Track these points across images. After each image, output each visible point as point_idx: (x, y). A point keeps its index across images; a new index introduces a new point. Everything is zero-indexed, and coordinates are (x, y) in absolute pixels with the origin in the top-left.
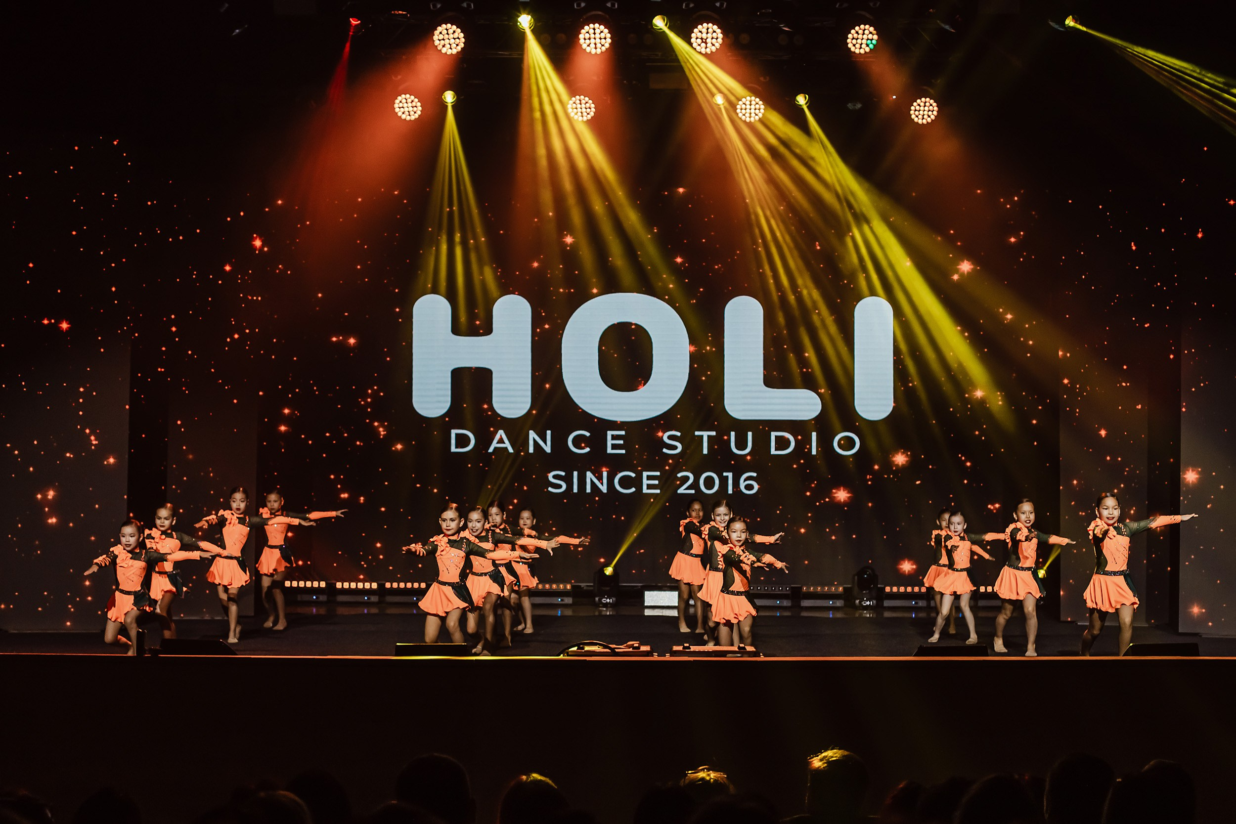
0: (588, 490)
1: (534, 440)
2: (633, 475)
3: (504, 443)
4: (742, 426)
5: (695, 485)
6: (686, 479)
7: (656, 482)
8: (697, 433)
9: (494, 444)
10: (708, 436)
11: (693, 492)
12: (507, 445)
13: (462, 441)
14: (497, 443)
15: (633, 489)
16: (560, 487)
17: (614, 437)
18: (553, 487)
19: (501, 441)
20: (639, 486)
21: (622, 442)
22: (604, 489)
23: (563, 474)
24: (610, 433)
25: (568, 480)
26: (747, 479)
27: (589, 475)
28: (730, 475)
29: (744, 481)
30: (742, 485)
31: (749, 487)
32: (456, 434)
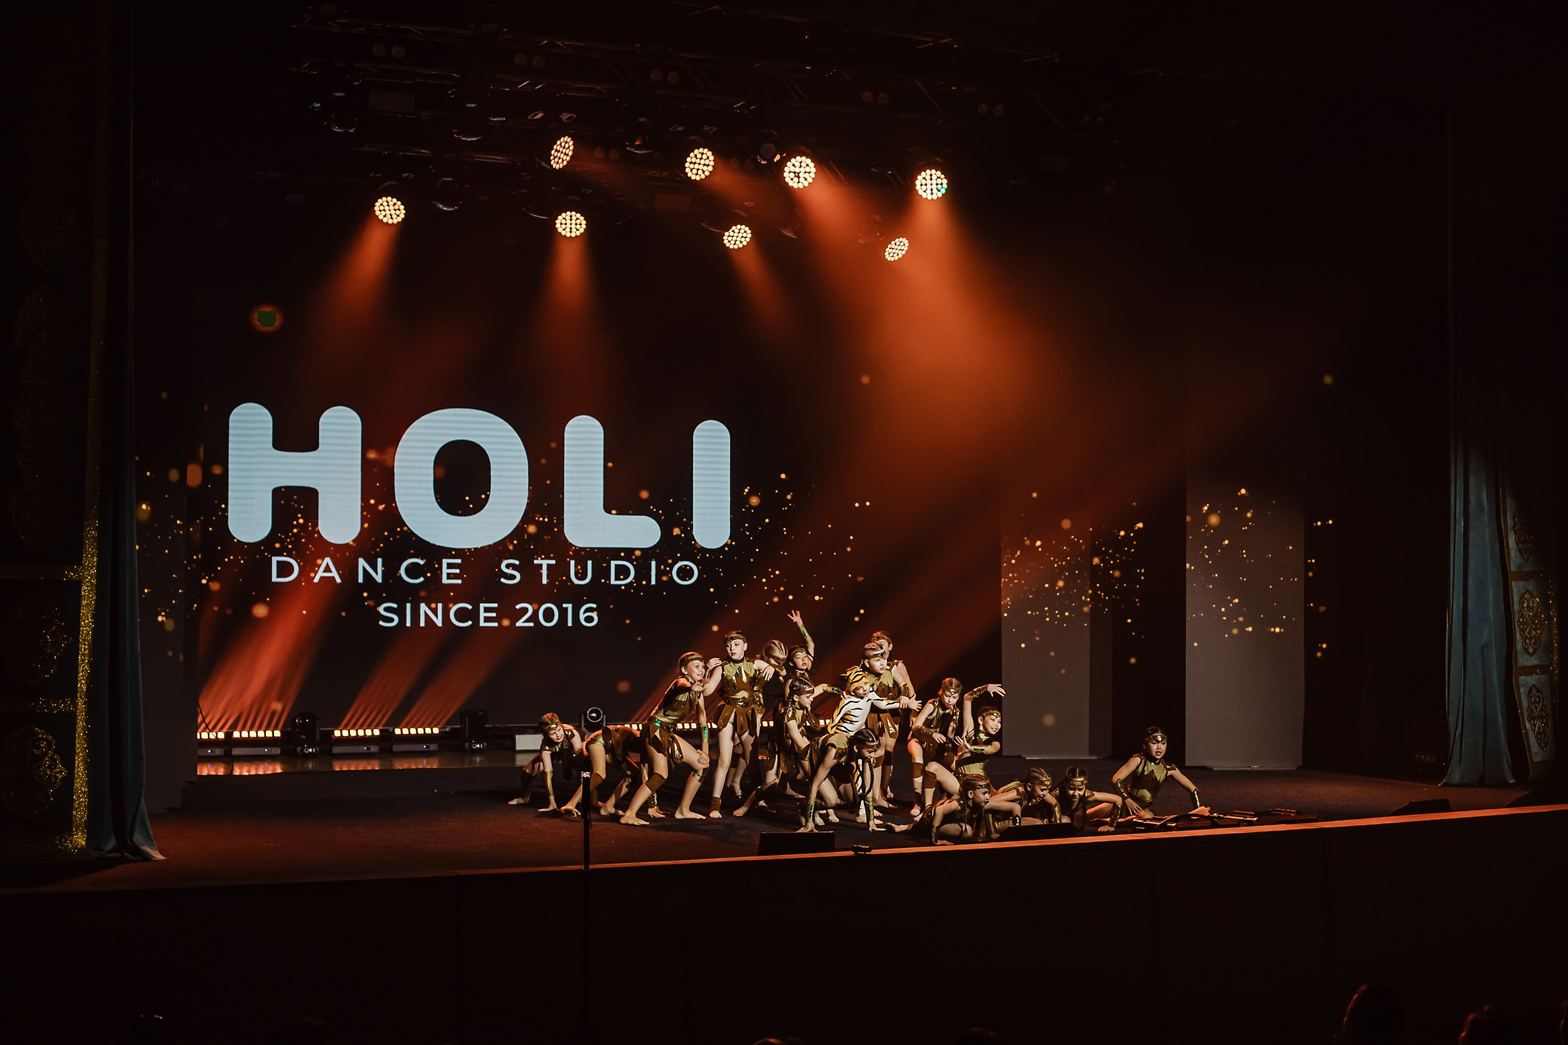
0: (422, 624)
1: (364, 568)
2: (470, 607)
3: (331, 572)
4: (583, 555)
5: (534, 618)
6: (526, 610)
7: (494, 615)
8: (536, 562)
9: (321, 573)
10: (548, 565)
11: (532, 624)
12: (334, 574)
13: (285, 569)
14: (324, 572)
15: (470, 623)
16: (392, 620)
17: (450, 566)
18: (384, 621)
19: (327, 569)
20: (476, 620)
21: (458, 571)
22: (439, 623)
23: (395, 606)
24: (445, 562)
25: (401, 612)
26: (586, 611)
27: (423, 607)
28: (569, 606)
29: (584, 613)
30: (582, 617)
31: (589, 619)
32: (278, 562)
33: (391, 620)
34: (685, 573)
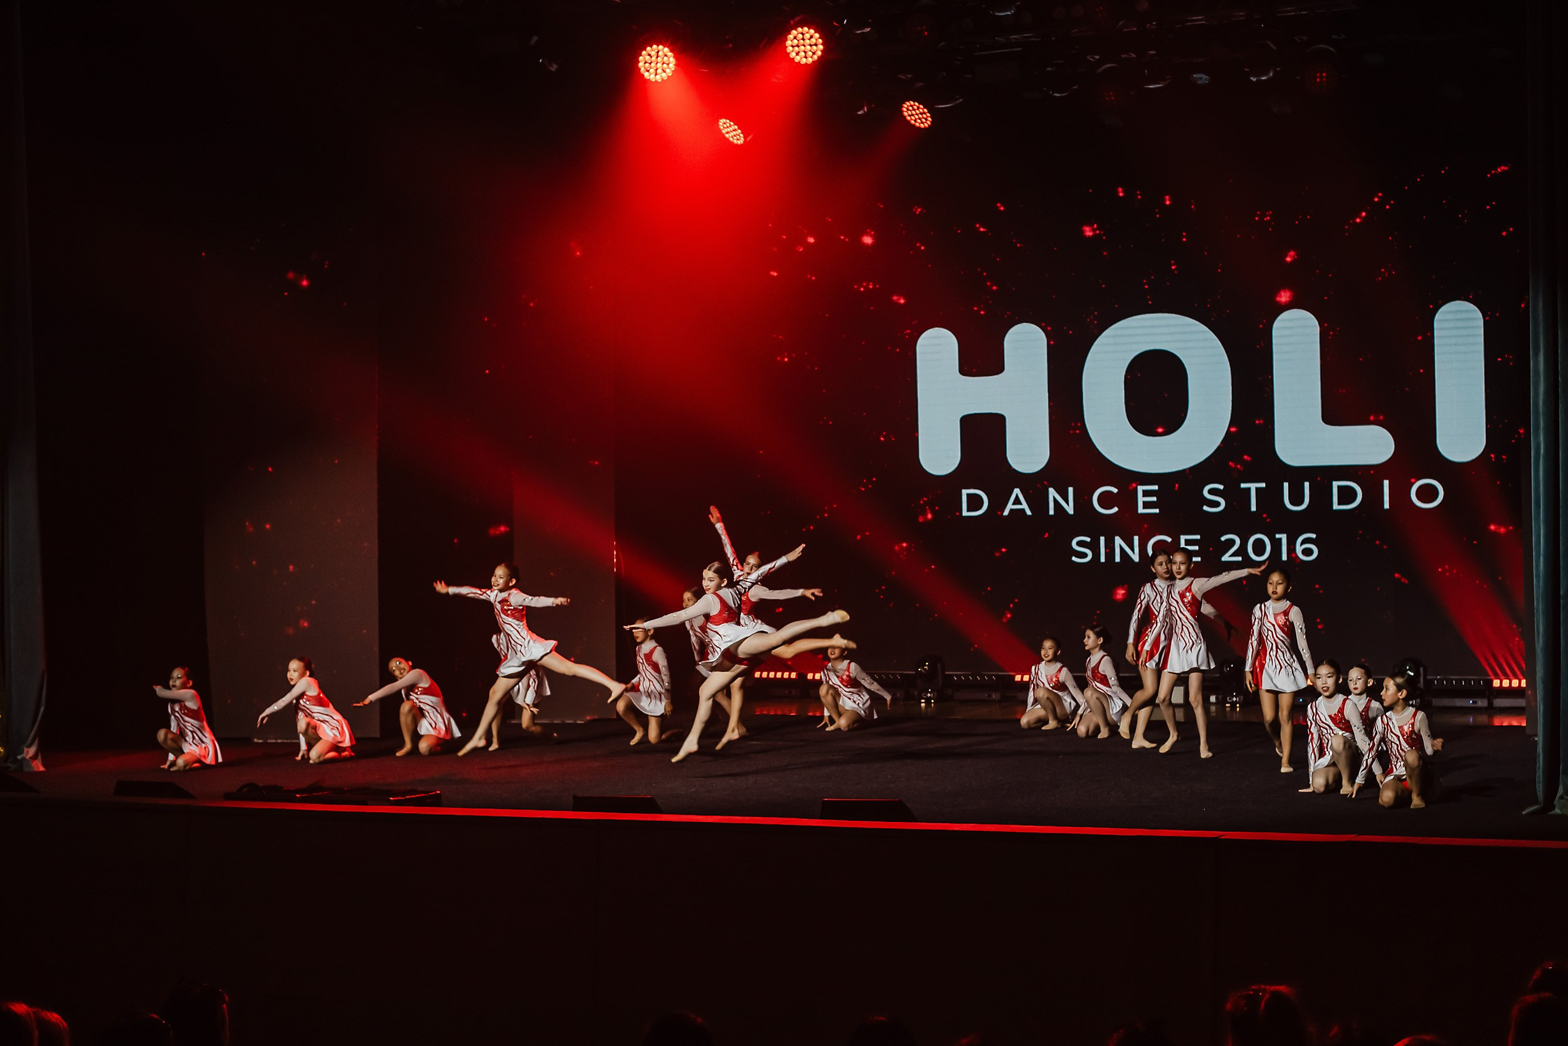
0: (1118, 559)
1: (1055, 500)
2: (1169, 540)
3: (1021, 504)
5: (1242, 551)
6: (1232, 542)
8: (1243, 485)
9: (1010, 506)
10: (1257, 489)
12: (1025, 506)
13: (974, 503)
14: (1014, 504)
17: (1146, 493)
18: (1076, 557)
19: (1017, 501)
21: (1154, 499)
22: (1135, 555)
23: (1088, 539)
24: (1140, 489)
25: (1094, 546)
26: (1304, 542)
27: (1118, 541)
28: (1283, 537)
29: (1302, 544)
30: (1299, 549)
31: (1308, 552)
32: (968, 495)
33: (1085, 555)
34: (1427, 493)
